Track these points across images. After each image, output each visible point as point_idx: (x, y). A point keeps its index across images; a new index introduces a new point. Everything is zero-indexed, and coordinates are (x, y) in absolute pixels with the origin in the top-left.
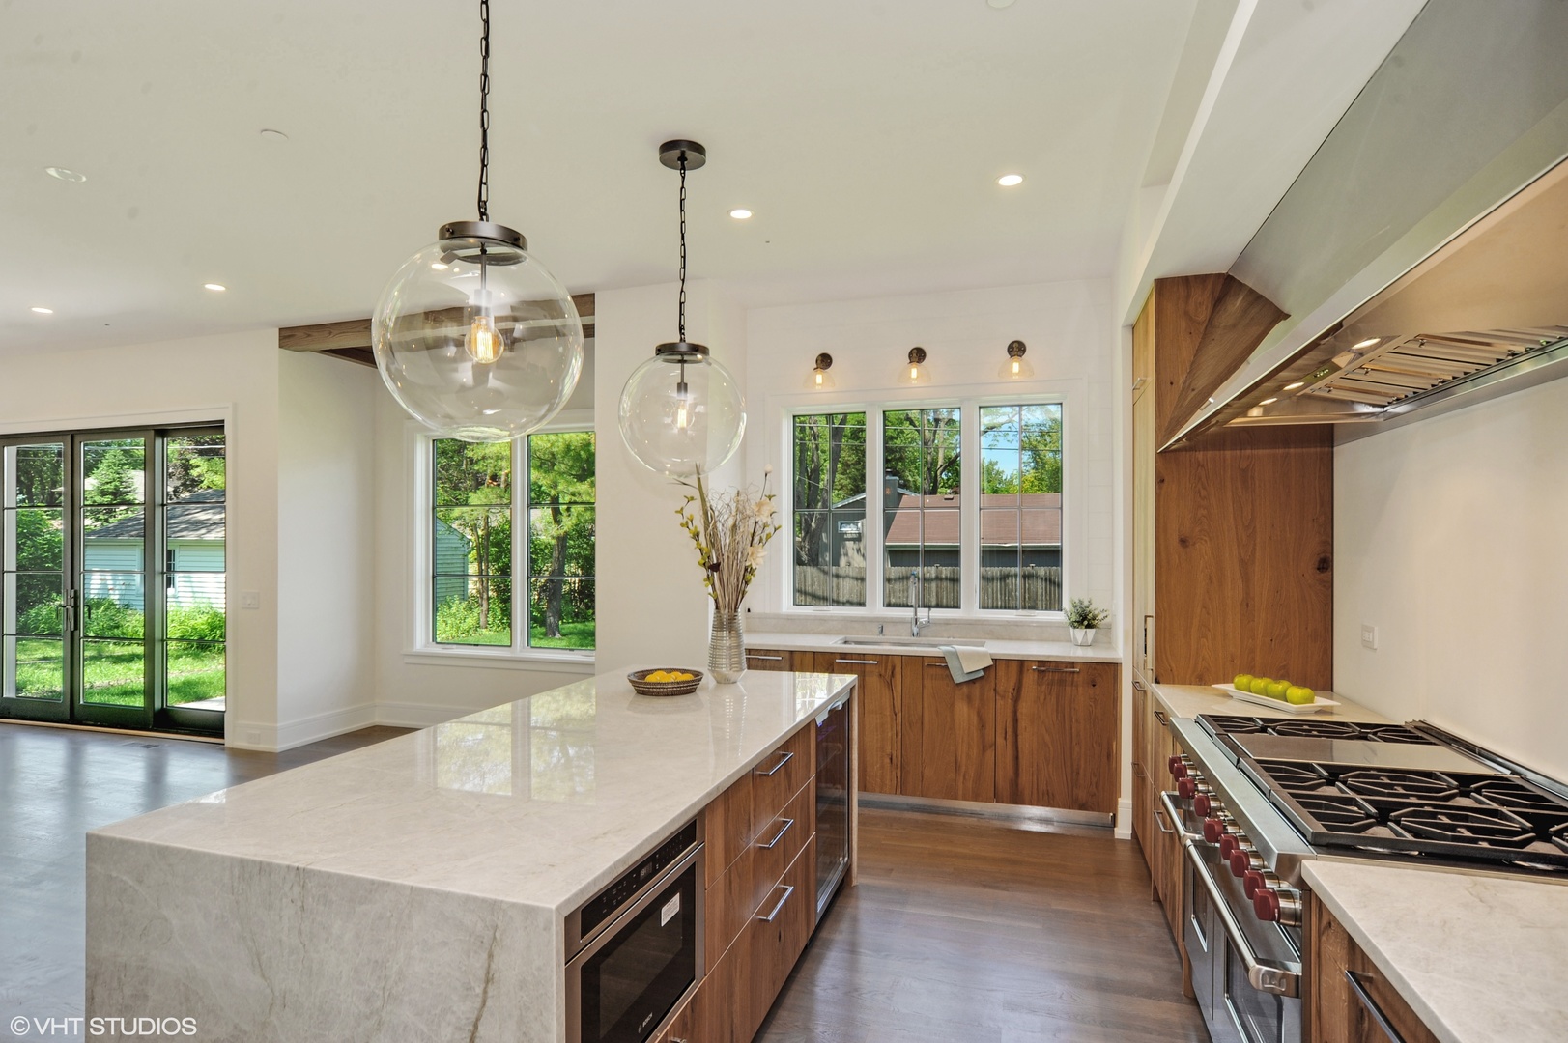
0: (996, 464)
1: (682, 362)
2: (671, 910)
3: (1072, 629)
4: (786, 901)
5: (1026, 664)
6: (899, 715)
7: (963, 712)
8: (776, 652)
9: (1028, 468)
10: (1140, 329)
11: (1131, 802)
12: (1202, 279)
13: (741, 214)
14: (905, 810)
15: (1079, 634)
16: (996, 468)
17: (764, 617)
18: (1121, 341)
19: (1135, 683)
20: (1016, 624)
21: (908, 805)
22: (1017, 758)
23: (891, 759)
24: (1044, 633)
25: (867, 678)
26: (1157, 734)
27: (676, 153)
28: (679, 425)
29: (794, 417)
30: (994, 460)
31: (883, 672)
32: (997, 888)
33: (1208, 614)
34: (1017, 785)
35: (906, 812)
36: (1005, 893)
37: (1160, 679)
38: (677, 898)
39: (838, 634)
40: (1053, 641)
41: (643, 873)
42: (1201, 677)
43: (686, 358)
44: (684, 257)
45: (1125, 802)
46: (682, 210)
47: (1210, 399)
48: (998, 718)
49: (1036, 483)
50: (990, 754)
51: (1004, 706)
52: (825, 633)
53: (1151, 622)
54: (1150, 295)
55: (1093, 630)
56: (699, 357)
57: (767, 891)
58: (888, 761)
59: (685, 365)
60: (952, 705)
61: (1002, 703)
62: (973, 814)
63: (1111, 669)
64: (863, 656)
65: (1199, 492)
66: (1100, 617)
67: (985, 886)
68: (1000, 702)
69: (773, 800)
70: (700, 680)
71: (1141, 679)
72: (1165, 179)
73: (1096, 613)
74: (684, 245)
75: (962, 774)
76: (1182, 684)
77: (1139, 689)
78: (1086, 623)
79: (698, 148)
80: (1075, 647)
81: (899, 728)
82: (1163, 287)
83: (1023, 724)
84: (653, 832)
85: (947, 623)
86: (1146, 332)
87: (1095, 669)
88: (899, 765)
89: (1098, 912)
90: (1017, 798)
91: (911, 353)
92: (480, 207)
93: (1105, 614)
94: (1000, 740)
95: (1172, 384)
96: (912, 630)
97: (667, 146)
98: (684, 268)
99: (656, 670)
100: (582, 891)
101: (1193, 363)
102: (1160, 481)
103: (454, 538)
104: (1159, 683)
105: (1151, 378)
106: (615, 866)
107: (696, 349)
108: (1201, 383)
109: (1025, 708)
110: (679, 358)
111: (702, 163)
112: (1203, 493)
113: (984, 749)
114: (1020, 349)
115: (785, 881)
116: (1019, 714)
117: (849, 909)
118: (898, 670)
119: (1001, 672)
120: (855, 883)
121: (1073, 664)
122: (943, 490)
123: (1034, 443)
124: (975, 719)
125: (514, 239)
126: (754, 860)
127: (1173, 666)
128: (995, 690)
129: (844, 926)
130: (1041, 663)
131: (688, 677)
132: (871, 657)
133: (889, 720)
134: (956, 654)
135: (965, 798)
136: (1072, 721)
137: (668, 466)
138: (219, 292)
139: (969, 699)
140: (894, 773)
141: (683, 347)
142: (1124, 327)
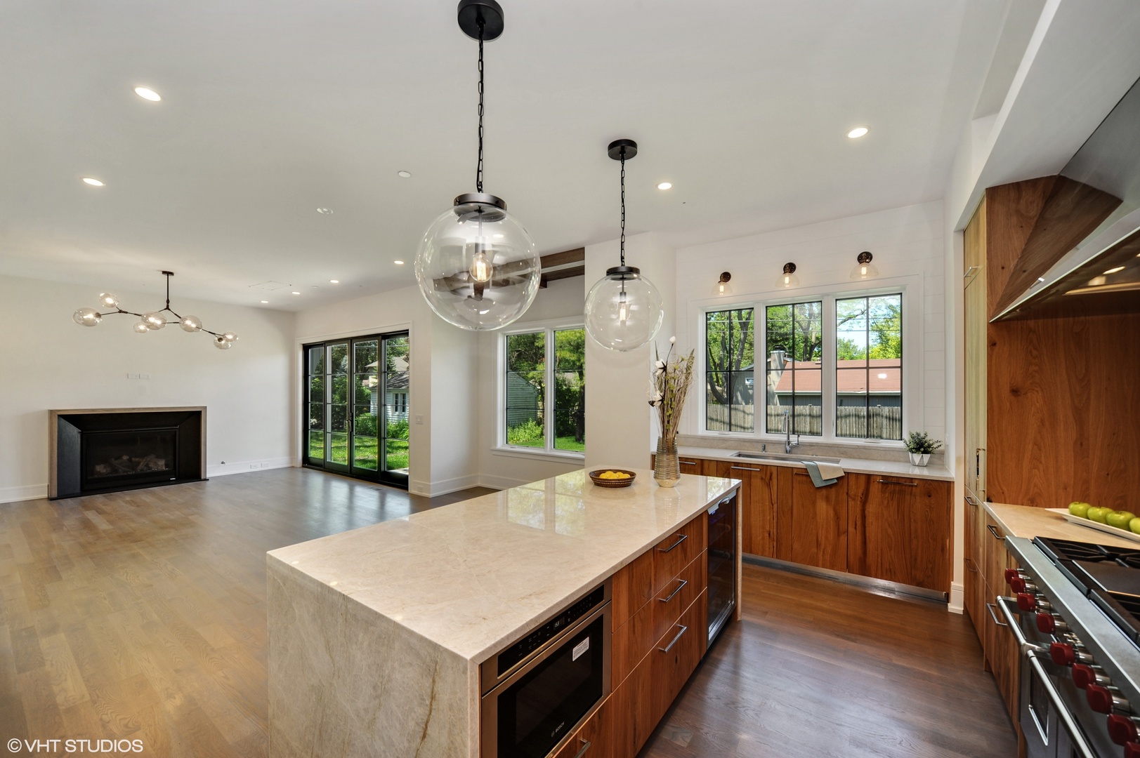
0: (853, 341)
1: (623, 279)
2: (579, 650)
3: (910, 454)
4: (682, 635)
5: (872, 478)
6: (775, 506)
7: (823, 508)
8: (692, 460)
9: (876, 343)
10: (972, 231)
11: (962, 586)
12: (1033, 183)
13: (665, 186)
14: (780, 569)
15: (917, 458)
16: (852, 343)
17: (687, 437)
18: (953, 244)
19: (967, 499)
20: (865, 448)
21: (782, 565)
22: (864, 543)
23: (769, 534)
24: (887, 455)
25: (752, 480)
26: (990, 542)
27: (618, 148)
28: (621, 319)
29: (707, 313)
30: (851, 339)
31: (764, 477)
32: (848, 639)
33: (1040, 450)
34: (865, 561)
35: (780, 571)
36: (853, 644)
37: (993, 499)
38: (587, 641)
39: (734, 449)
40: (894, 461)
41: (557, 625)
42: (1033, 500)
43: (625, 276)
44: (624, 213)
45: (957, 585)
46: (622, 184)
47: (1040, 279)
48: (850, 513)
49: (882, 352)
50: (843, 538)
51: (855, 506)
52: (726, 448)
53: (983, 455)
54: (981, 202)
55: (929, 455)
56: (635, 275)
57: (666, 629)
58: (768, 535)
59: (625, 281)
60: (814, 503)
61: (853, 503)
62: (830, 578)
63: (947, 486)
64: (750, 465)
65: (1031, 352)
66: (935, 446)
67: (838, 636)
68: (851, 503)
69: (671, 567)
70: (633, 478)
71: (973, 496)
72: (995, 108)
73: (931, 442)
74: (623, 206)
75: (822, 550)
76: (1013, 504)
77: (970, 505)
78: (922, 449)
79: (632, 144)
80: (915, 468)
81: (775, 514)
82: (993, 194)
83: (870, 519)
84: (563, 598)
85: (811, 445)
86: (978, 231)
87: (930, 484)
88: (775, 538)
89: (935, 673)
90: (865, 571)
91: (785, 267)
92: (478, 186)
93: (939, 444)
94: (851, 529)
95: (1003, 268)
96: (786, 449)
97: (613, 145)
98: (624, 220)
99: (608, 470)
100: (495, 645)
101: (1024, 251)
102: (992, 344)
103: (531, 388)
104: (991, 501)
105: (983, 266)
106: (527, 624)
107: (632, 270)
108: (1032, 265)
109: (871, 508)
110: (621, 276)
111: (634, 154)
112: (1035, 353)
113: (839, 534)
114: (868, 258)
115: (681, 622)
116: (866, 512)
117: (734, 639)
118: (774, 475)
119: (852, 481)
120: (739, 619)
121: (911, 480)
122: (815, 358)
123: (880, 327)
124: (831, 513)
125: (498, 203)
126: (654, 610)
127: (1005, 489)
128: (847, 494)
129: (730, 651)
130: (884, 477)
131: (627, 476)
132: (756, 466)
133: (768, 508)
134: (816, 468)
135: (823, 567)
136: (910, 521)
137: (613, 344)
138: (400, 265)
139: (828, 499)
140: (771, 543)
141: (623, 269)
142: (955, 232)
